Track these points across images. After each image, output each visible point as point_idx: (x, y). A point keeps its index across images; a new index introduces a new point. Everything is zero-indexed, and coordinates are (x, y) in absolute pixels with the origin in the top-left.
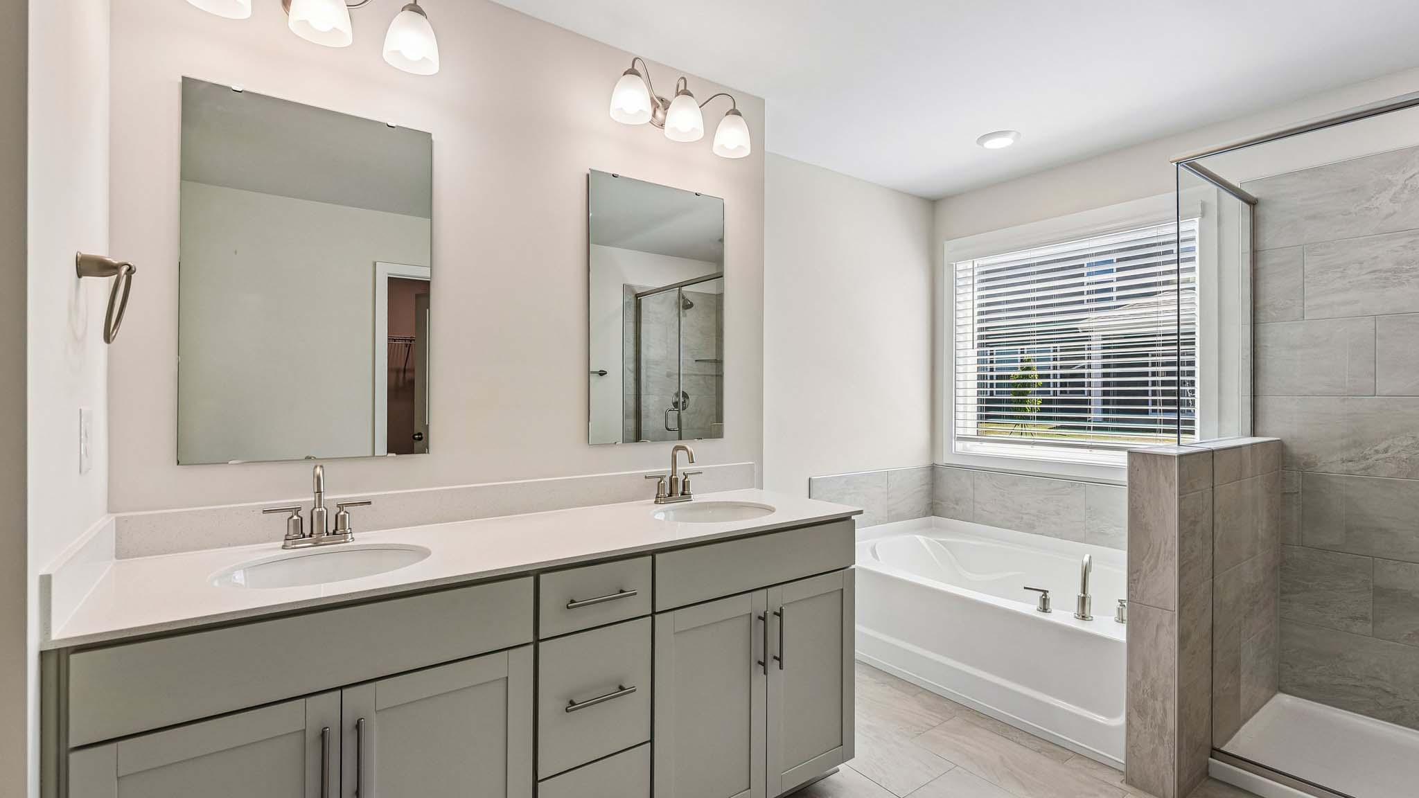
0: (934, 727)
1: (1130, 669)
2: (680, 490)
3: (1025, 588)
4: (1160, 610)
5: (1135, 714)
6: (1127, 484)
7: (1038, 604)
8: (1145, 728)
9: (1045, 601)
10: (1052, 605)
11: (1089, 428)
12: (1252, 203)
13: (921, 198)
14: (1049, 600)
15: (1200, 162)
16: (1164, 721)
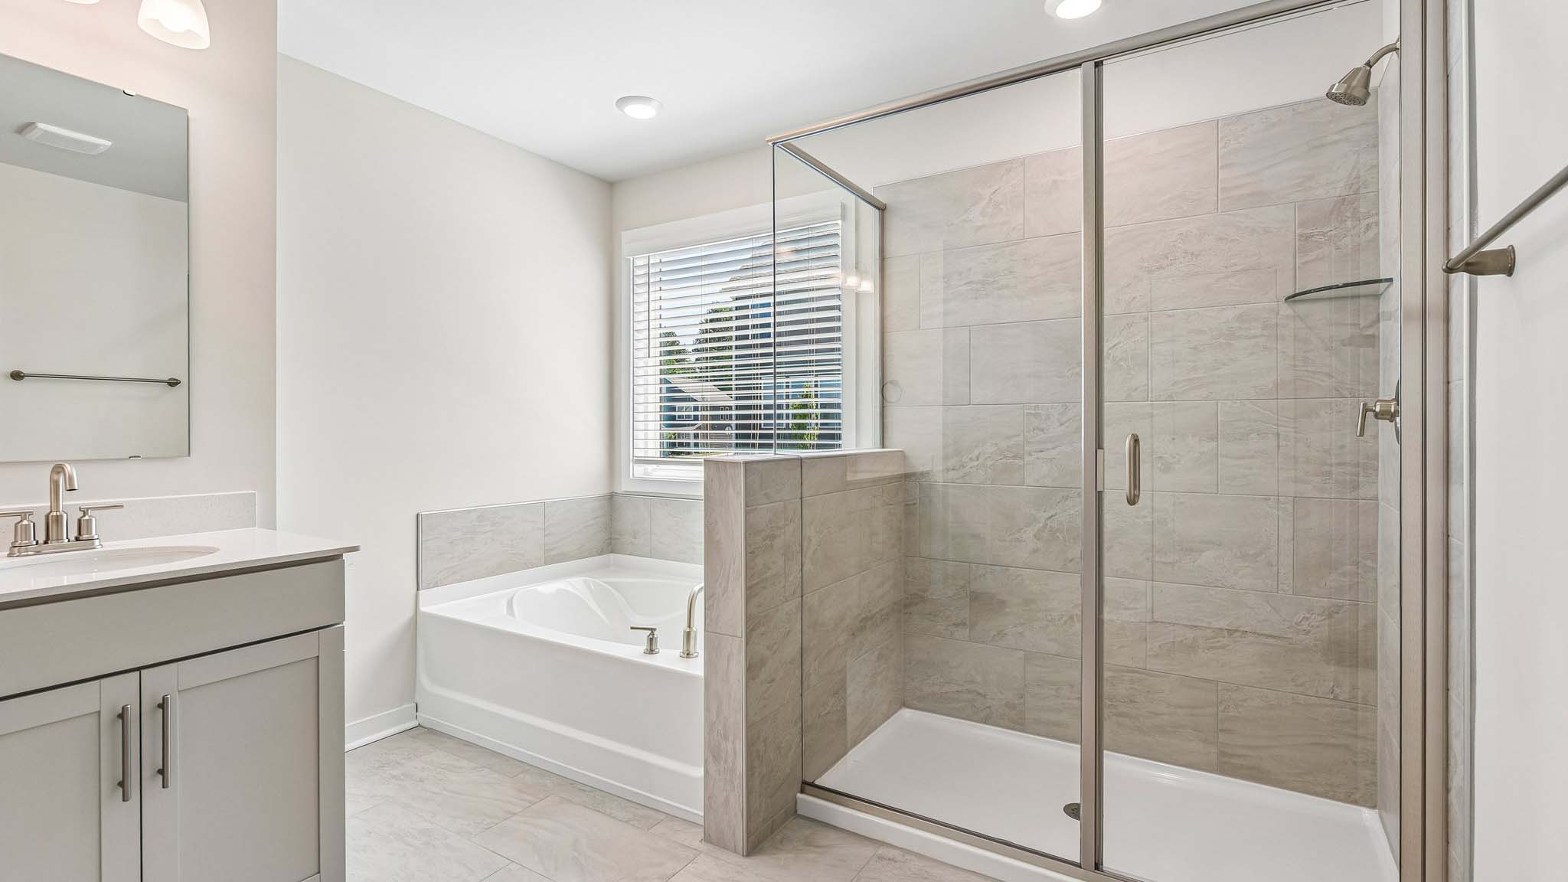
0: (515, 814)
1: (707, 709)
2: (74, 534)
3: (632, 628)
4: (731, 638)
5: (711, 759)
6: (703, 498)
7: (644, 646)
8: (719, 774)
9: (651, 640)
10: (659, 645)
11: (753, 445)
12: (882, 209)
13: (605, 181)
14: (656, 639)
15: (793, 142)
16: (734, 763)
